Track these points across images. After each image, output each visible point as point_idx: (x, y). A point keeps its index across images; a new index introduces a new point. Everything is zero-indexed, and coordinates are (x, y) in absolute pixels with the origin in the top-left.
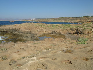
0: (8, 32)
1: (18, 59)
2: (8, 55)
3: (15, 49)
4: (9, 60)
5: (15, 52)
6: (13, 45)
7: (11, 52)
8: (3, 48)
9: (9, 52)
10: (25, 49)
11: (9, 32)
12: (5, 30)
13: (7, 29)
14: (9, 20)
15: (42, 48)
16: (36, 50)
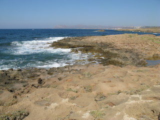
0: (94, 48)
1: (108, 94)
2: (93, 84)
3: (104, 76)
4: (94, 93)
5: (105, 82)
6: (101, 70)
7: (98, 81)
8: (86, 73)
9: (95, 80)
10: (121, 78)
11: (96, 48)
12: (90, 45)
13: (93, 43)
14: (96, 28)
15: (152, 81)
16: (141, 82)
